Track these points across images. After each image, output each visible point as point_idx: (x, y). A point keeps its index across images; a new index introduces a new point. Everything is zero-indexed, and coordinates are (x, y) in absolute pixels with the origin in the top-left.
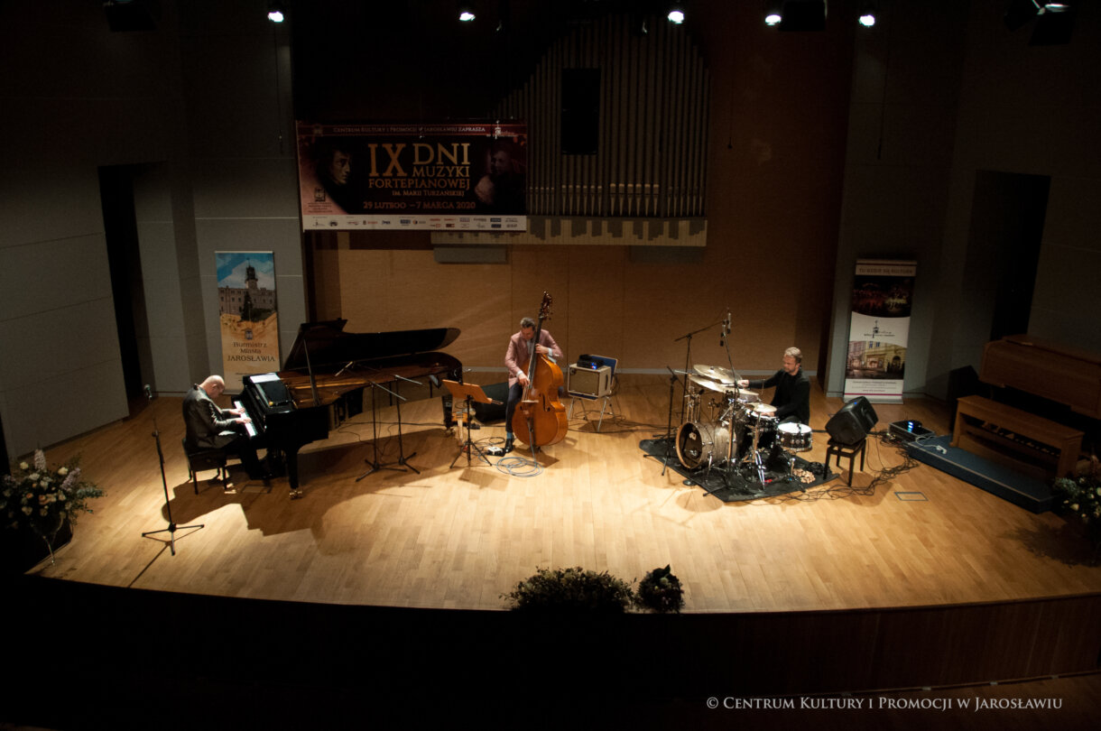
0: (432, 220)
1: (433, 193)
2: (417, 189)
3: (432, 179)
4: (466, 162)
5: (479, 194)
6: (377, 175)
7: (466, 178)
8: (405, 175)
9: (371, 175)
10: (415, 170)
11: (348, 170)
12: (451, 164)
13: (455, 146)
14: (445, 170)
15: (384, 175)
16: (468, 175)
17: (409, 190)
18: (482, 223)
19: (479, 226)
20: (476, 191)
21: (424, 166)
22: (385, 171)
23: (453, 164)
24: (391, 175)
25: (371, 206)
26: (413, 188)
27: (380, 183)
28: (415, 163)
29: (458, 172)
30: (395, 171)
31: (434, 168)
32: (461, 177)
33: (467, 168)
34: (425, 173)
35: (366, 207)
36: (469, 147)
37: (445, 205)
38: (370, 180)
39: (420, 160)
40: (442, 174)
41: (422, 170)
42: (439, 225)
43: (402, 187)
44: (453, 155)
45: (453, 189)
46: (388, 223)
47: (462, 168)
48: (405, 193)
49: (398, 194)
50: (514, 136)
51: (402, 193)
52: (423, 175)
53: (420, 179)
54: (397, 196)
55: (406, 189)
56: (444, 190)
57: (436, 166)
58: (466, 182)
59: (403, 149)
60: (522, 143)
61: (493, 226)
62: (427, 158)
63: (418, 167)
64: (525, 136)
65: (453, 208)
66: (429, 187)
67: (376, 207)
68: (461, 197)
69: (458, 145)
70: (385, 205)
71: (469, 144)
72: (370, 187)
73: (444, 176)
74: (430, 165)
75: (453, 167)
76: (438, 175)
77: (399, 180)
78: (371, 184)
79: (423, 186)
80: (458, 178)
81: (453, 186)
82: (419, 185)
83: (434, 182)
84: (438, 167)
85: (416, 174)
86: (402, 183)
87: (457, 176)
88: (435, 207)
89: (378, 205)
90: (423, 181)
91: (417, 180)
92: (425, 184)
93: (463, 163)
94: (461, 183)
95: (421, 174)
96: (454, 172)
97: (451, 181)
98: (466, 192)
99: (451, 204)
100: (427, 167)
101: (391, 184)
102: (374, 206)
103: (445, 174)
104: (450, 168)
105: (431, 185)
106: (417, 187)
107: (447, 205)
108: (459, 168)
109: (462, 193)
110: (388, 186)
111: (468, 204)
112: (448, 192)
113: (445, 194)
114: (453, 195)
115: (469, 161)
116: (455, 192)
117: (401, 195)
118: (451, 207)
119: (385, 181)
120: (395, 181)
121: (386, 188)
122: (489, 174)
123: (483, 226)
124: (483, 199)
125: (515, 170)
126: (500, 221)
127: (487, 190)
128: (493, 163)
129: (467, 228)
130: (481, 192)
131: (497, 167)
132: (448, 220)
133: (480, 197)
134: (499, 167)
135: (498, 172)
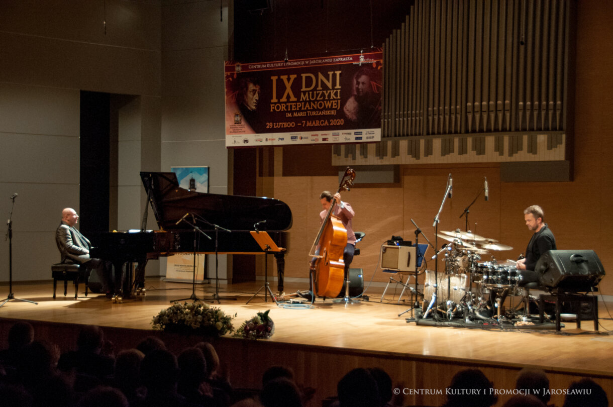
0: (312, 135)
1: (314, 113)
2: (303, 111)
4: (338, 86)
5: (347, 112)
6: (276, 101)
7: (337, 99)
8: (295, 99)
9: (272, 101)
10: (302, 95)
12: (327, 88)
13: (331, 73)
14: (323, 93)
15: (281, 100)
16: (339, 97)
17: (298, 112)
18: (348, 137)
19: (346, 139)
20: (345, 109)
21: (309, 91)
22: (282, 98)
23: (329, 89)
24: (286, 100)
25: (271, 126)
26: (300, 110)
27: (278, 108)
28: (302, 90)
29: (332, 95)
30: (288, 97)
31: (315, 92)
32: (334, 99)
33: (339, 91)
35: (268, 127)
36: (340, 74)
37: (322, 123)
38: (272, 105)
39: (306, 87)
40: (320, 97)
41: (307, 95)
42: (318, 140)
43: (293, 109)
44: (328, 80)
45: (328, 109)
46: (282, 139)
47: (335, 91)
48: (295, 115)
49: (289, 115)
50: (373, 61)
51: (292, 114)
52: (308, 99)
53: (305, 102)
54: (289, 117)
55: (295, 111)
56: (322, 110)
57: (317, 91)
58: (337, 103)
59: (295, 79)
60: (379, 68)
61: (357, 138)
62: (311, 86)
63: (305, 93)
64: (382, 61)
65: (328, 125)
66: (312, 108)
67: (275, 127)
68: (333, 115)
69: (332, 72)
70: (281, 125)
71: (340, 72)
72: (272, 111)
73: (322, 99)
74: (313, 91)
75: (329, 91)
76: (318, 99)
77: (291, 104)
78: (272, 108)
79: (307, 108)
80: (332, 100)
81: (328, 106)
82: (304, 108)
83: (315, 104)
84: (318, 92)
85: (303, 99)
86: (293, 107)
87: (332, 98)
88: (315, 125)
89: (276, 125)
90: (307, 104)
91: (303, 103)
92: (308, 107)
93: (336, 88)
94: (334, 104)
95: (306, 99)
96: (329, 95)
97: (327, 103)
98: (337, 111)
99: (326, 122)
100: (311, 93)
101: (286, 108)
102: (273, 126)
103: (322, 97)
104: (327, 92)
105: (313, 107)
106: (303, 109)
107: (324, 123)
108: (333, 92)
109: (334, 112)
110: (283, 109)
111: (338, 121)
112: (325, 111)
113: (322, 113)
114: (328, 114)
115: (340, 85)
116: (329, 111)
117: (292, 116)
118: (326, 124)
119: (281, 106)
120: (288, 105)
121: (282, 111)
122: (354, 95)
123: (349, 139)
124: (350, 116)
125: (374, 90)
126: (361, 134)
127: (352, 109)
128: (357, 86)
129: (337, 140)
130: (348, 111)
131: (360, 89)
132: (324, 135)
133: (347, 115)
134: (362, 89)
135: (361, 93)
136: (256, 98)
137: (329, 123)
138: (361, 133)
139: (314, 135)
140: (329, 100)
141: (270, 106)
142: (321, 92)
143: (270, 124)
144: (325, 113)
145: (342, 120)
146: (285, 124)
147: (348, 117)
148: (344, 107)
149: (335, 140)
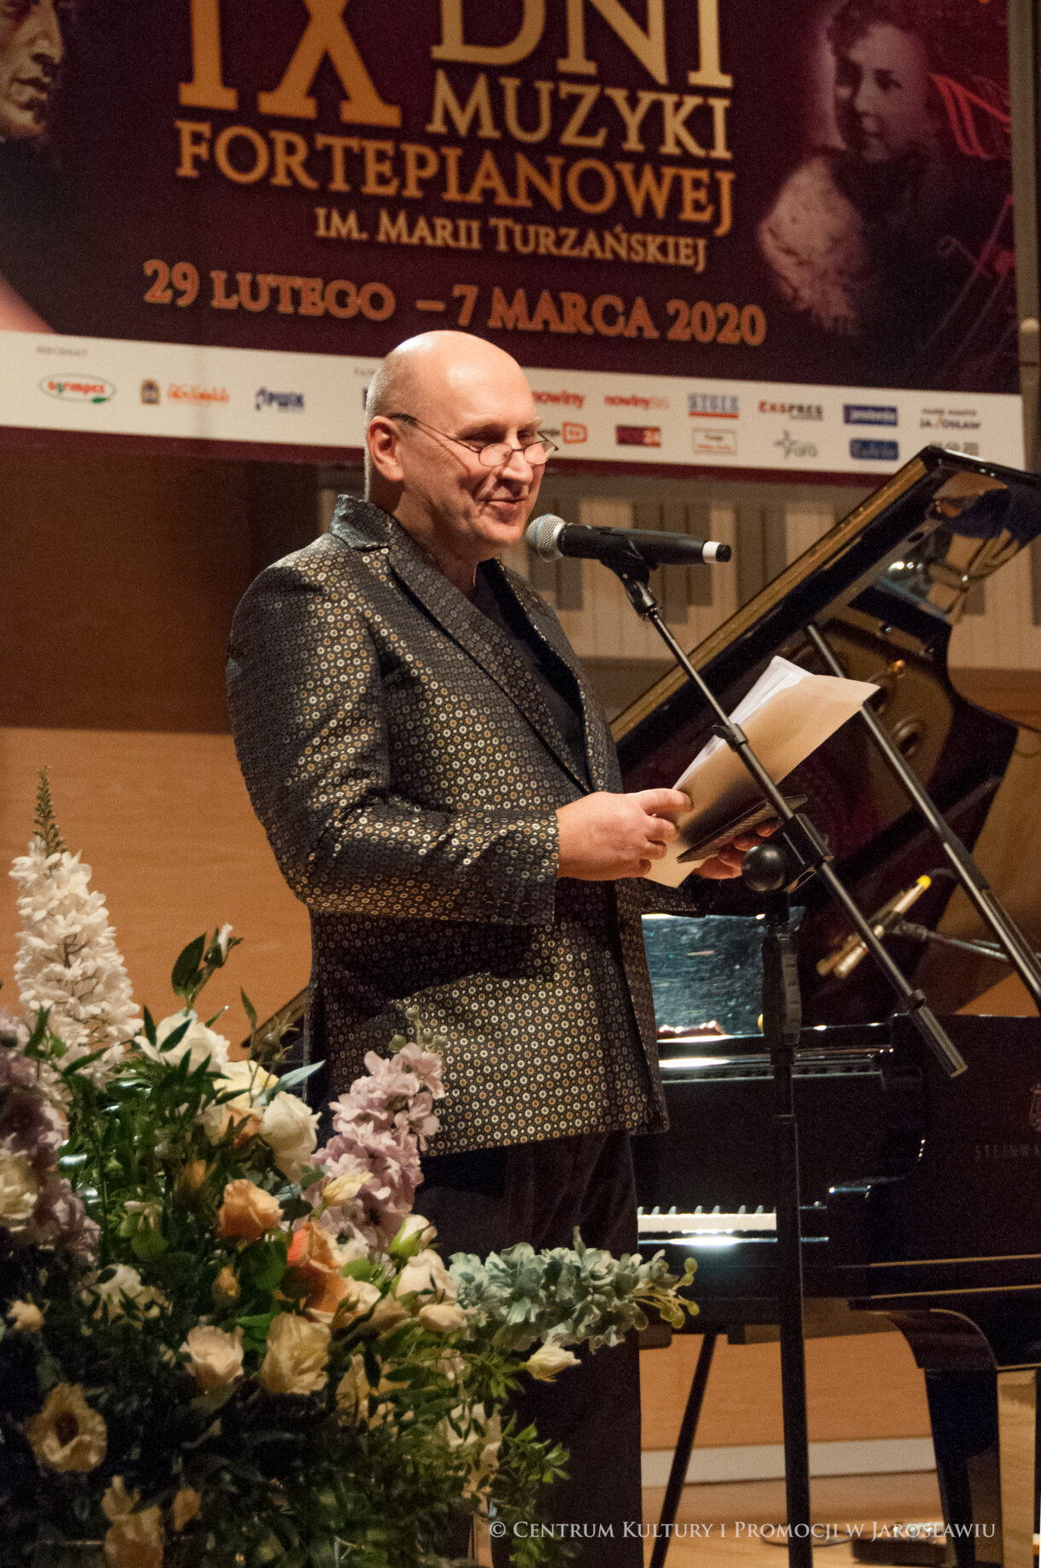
1: (544, 240)
2: (455, 211)
3: (537, 154)
4: (710, 72)
5: (784, 264)
6: (226, 99)
7: (713, 164)
8: (390, 116)
9: (190, 95)
10: (443, 91)
11: (55, 51)
12: (637, 78)
14: (604, 107)
15: (269, 103)
16: (721, 152)
17: (414, 210)
18: (803, 431)
19: (786, 444)
20: (769, 243)
21: (494, 73)
22: (273, 83)
23: (652, 85)
24: (306, 108)
25: (191, 288)
26: (430, 203)
27: (242, 154)
28: (438, 53)
29: (674, 125)
30: (327, 84)
31: (544, 87)
32: (686, 160)
33: (719, 105)
34: (499, 120)
35: (157, 295)
37: (610, 315)
38: (186, 128)
39: (470, 38)
40: (587, 129)
41: (480, 93)
42: (580, 433)
43: (372, 188)
44: (640, 18)
45: (648, 223)
46: (289, 404)
47: (691, 102)
48: (391, 229)
49: (346, 227)
51: (369, 224)
52: (488, 130)
53: (472, 146)
54: (344, 243)
55: (395, 205)
56: (601, 224)
57: (558, 77)
58: (714, 188)
61: (861, 448)
62: (508, 31)
63: (463, 77)
65: (651, 333)
66: (523, 201)
67: (219, 301)
68: (689, 270)
70: (275, 293)
72: (187, 170)
73: (597, 141)
74: (525, 71)
75: (646, 98)
76: (570, 137)
77: (354, 143)
78: (188, 150)
79: (489, 194)
80: (671, 160)
81: (648, 204)
82: (465, 187)
83: (545, 172)
84: (566, 89)
85: (448, 119)
86: (372, 168)
87: (670, 148)
88: (555, 327)
89: (232, 288)
90: (488, 162)
91: (452, 154)
92: (497, 183)
93: (695, 78)
94: (689, 195)
95: (476, 122)
96: (653, 123)
97: (637, 176)
98: (714, 245)
99: (640, 314)
100: (510, 85)
101: (308, 165)
102: (205, 290)
103: (603, 133)
104: (633, 102)
105: (533, 192)
106: (452, 194)
107: (621, 319)
108: (678, 106)
109: (695, 249)
110: (290, 173)
111: (727, 316)
112: (624, 237)
113: (608, 249)
114: (650, 259)
115: (724, 68)
116: (659, 239)
117: (365, 236)
118: (640, 329)
119: (270, 144)
120: (328, 150)
121: (281, 189)
122: (828, 152)
123: (808, 450)
124: (805, 293)
125: (960, 141)
126: (894, 423)
127: (820, 243)
128: (844, 92)
129: (727, 451)
130: (789, 251)
131: (866, 114)
132: (624, 401)
133: (785, 279)
134: (879, 118)
135: (874, 142)
136: (43, 47)
137: (663, 321)
138: (887, 415)
139: (554, 399)
140: (651, 157)
141: (176, 134)
142: (590, 93)
143: (180, 277)
144: (630, 248)
145: (752, 310)
146: (313, 290)
147: (789, 291)
148: (764, 227)
149: (707, 447)
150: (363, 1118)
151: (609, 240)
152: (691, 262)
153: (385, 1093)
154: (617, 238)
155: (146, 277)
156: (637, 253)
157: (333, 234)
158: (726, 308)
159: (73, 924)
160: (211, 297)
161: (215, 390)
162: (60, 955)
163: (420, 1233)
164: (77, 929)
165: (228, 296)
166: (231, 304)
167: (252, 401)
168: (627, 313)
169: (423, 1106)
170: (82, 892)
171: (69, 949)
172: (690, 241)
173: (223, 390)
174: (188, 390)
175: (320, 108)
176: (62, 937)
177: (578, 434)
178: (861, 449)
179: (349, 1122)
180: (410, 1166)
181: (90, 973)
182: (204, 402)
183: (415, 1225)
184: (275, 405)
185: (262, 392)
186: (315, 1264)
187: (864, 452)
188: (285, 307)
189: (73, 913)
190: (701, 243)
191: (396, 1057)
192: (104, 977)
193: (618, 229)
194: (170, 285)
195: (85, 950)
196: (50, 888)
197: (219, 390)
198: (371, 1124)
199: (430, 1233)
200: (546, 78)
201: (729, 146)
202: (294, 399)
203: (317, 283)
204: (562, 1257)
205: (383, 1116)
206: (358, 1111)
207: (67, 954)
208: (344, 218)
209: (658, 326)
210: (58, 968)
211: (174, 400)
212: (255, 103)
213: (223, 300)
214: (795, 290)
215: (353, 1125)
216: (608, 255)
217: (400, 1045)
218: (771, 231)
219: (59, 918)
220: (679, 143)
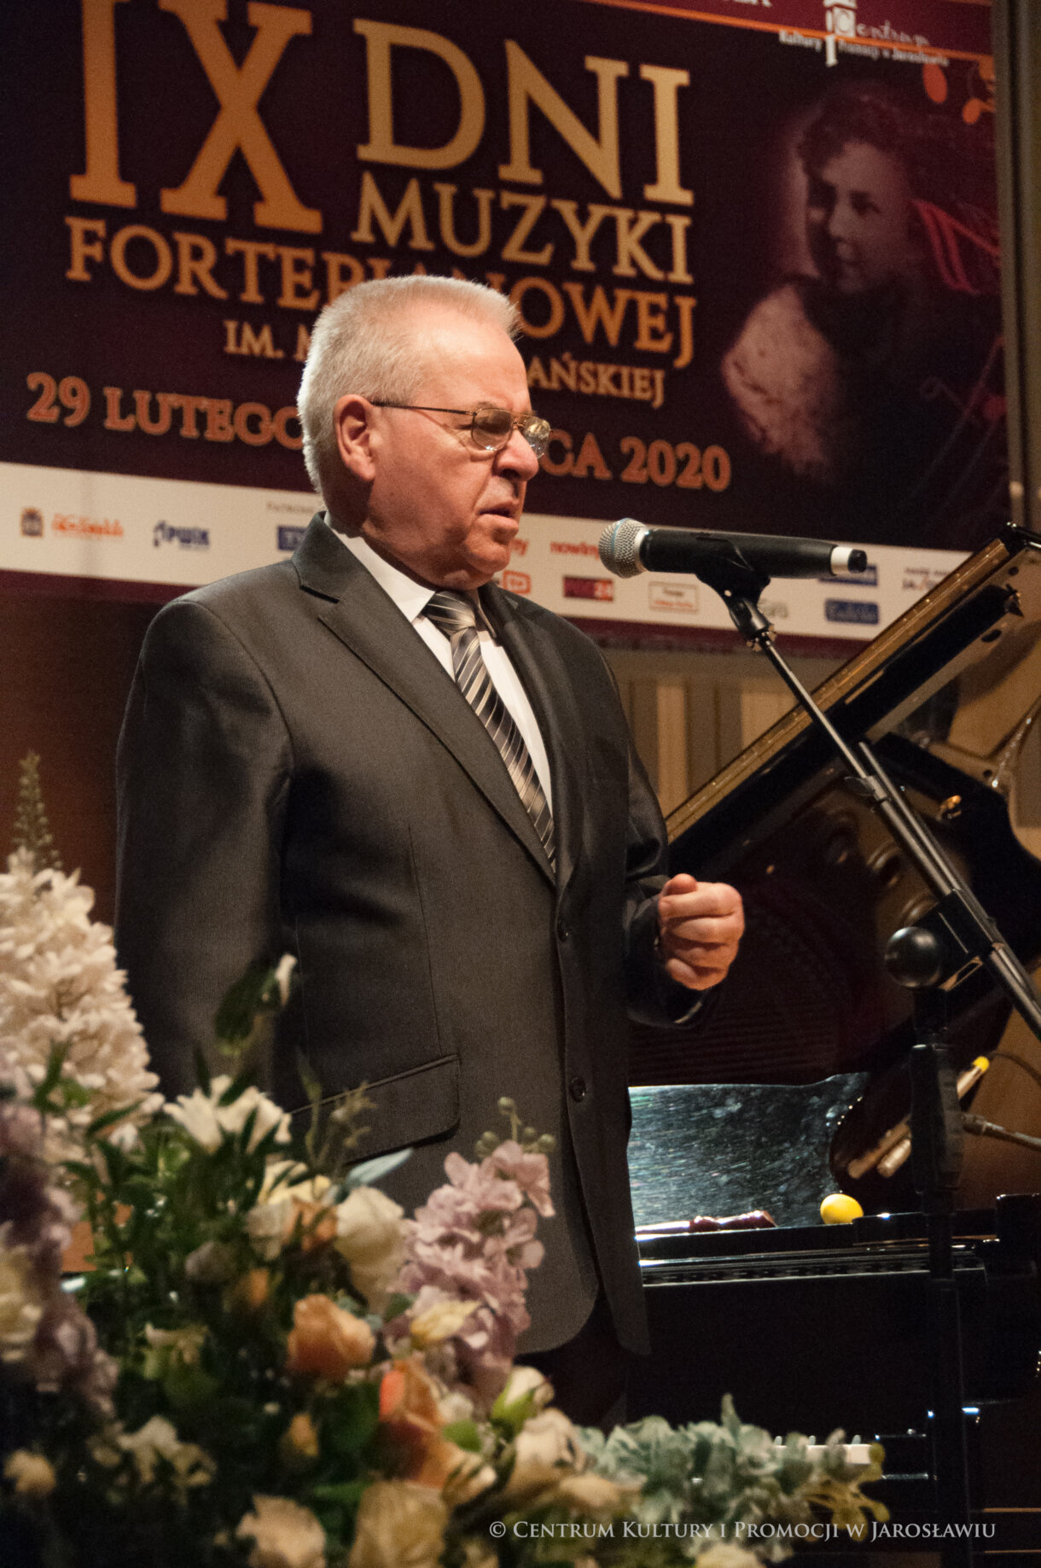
4: (668, 187)
5: (751, 401)
6: (124, 195)
7: (671, 289)
8: (310, 221)
9: (82, 188)
10: (370, 195)
12: (587, 190)
13: (608, 71)
14: (550, 217)
15: (173, 202)
16: (680, 275)
20: (733, 376)
21: (428, 178)
22: (177, 178)
23: (603, 198)
24: (215, 209)
25: (81, 406)
28: (365, 153)
29: (628, 244)
31: (484, 196)
32: (641, 282)
33: (679, 224)
34: (433, 230)
36: (681, 92)
37: (557, 452)
38: (78, 226)
39: (401, 137)
40: (531, 244)
41: (412, 199)
42: (522, 584)
43: (289, 300)
44: (592, 124)
45: (599, 350)
46: (194, 538)
47: (648, 219)
49: (259, 343)
50: (931, 58)
51: (285, 340)
52: (420, 242)
53: (402, 259)
54: (255, 362)
56: (547, 351)
57: (500, 186)
58: (673, 315)
59: (296, 44)
60: (972, 111)
62: (443, 133)
63: (392, 180)
64: (988, 69)
65: (603, 473)
67: (114, 422)
68: (645, 405)
69: (621, 68)
70: (177, 414)
71: (682, 77)
72: (78, 272)
73: (543, 257)
74: (461, 175)
75: (598, 212)
76: (512, 252)
77: (269, 250)
78: (79, 250)
80: (625, 282)
81: (600, 329)
84: (508, 199)
85: (376, 227)
86: (289, 278)
87: (623, 269)
89: (128, 408)
91: (380, 266)
93: (651, 193)
94: (645, 322)
95: (407, 233)
96: (606, 237)
97: (588, 298)
98: (674, 380)
99: (591, 452)
100: (446, 192)
101: (216, 273)
102: (98, 407)
103: (549, 249)
104: (583, 217)
107: (570, 457)
108: (633, 223)
109: (652, 382)
110: (195, 280)
111: (687, 457)
112: (573, 365)
113: (554, 378)
114: (602, 391)
115: (685, 183)
116: (612, 369)
117: (280, 354)
118: (591, 469)
119: (174, 248)
120: (240, 256)
121: (185, 298)
122: (799, 280)
123: (778, 610)
124: (775, 435)
126: (874, 583)
127: (791, 381)
129: (689, 608)
130: (757, 388)
131: (840, 239)
132: (574, 549)
133: (753, 419)
134: (855, 245)
135: (850, 271)
137: (617, 461)
138: (864, 575)
140: (603, 277)
141: (67, 233)
142: (535, 205)
143: (69, 395)
144: (579, 378)
145: (715, 451)
146: (221, 412)
147: (758, 434)
148: (729, 359)
149: (663, 603)
150: (448, 1241)
151: (556, 367)
152: (647, 396)
153: (478, 1205)
154: (565, 366)
155: (30, 392)
156: (587, 384)
157: (244, 350)
158: (685, 448)
159: (69, 963)
160: (105, 416)
161: (107, 522)
162: (51, 1006)
163: (532, 1392)
164: (75, 969)
165: (123, 415)
166: (127, 425)
167: (150, 536)
168: (577, 450)
169: (524, 1227)
170: (82, 922)
171: (64, 998)
172: (646, 372)
173: (117, 523)
174: (75, 521)
175: (231, 210)
176: (56, 980)
177: (520, 584)
178: (837, 611)
179: (430, 1245)
180: (511, 1305)
181: (93, 1029)
182: (94, 536)
183: (525, 1382)
184: (176, 542)
185: (161, 526)
186: (414, 1419)
187: (841, 615)
188: (189, 431)
189: (69, 951)
190: (659, 376)
191: (487, 1162)
192: (111, 1037)
193: (567, 356)
194: (57, 402)
195: (87, 999)
196: (39, 914)
197: (112, 522)
198: (460, 1249)
199: (545, 1392)
200: (485, 186)
201: (690, 268)
202: (197, 535)
203: (227, 405)
204: (711, 1435)
205: (475, 1237)
206: (440, 1231)
207: (60, 1005)
208: (257, 332)
209: (610, 465)
210: (50, 1022)
211: (59, 533)
212: (157, 201)
213: (118, 420)
214: (763, 430)
215: (437, 1248)
216: (555, 385)
217: (492, 1147)
218: (736, 364)
219: (51, 956)
220: (634, 263)
